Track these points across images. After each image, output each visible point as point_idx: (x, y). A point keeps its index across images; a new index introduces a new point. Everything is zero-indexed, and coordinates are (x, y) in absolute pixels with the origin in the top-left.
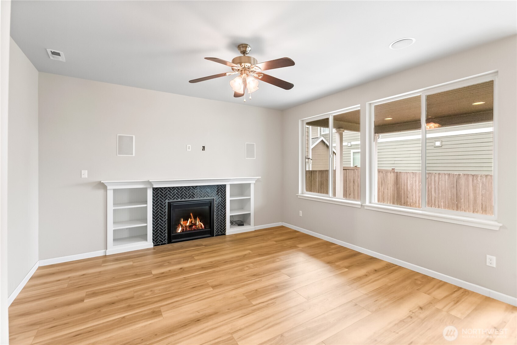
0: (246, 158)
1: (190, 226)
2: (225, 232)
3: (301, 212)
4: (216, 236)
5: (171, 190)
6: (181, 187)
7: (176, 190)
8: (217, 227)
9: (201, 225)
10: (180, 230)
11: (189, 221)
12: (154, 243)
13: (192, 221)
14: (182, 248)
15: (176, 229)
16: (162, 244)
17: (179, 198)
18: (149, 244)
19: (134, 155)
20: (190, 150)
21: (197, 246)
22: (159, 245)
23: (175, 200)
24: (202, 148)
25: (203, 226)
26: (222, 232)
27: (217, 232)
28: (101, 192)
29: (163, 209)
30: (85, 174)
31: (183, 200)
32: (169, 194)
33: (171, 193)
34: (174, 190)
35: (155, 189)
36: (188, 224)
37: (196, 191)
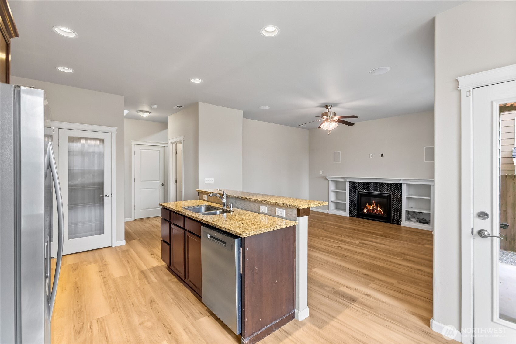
0: (425, 161)
1: (373, 210)
2: (400, 223)
4: (392, 223)
5: (359, 184)
6: (366, 182)
7: (363, 184)
8: (393, 216)
9: (381, 211)
10: (366, 211)
11: (372, 206)
12: (349, 215)
13: (374, 207)
15: (363, 210)
16: (354, 217)
17: (364, 190)
18: (346, 214)
19: (340, 162)
20: (372, 157)
22: (352, 216)
23: (362, 191)
24: (381, 155)
25: (382, 212)
26: (398, 221)
27: (393, 220)
28: (327, 181)
29: (355, 195)
30: (322, 172)
31: (367, 191)
32: (358, 186)
33: (359, 186)
34: (361, 184)
35: (350, 182)
36: (371, 208)
37: (376, 186)
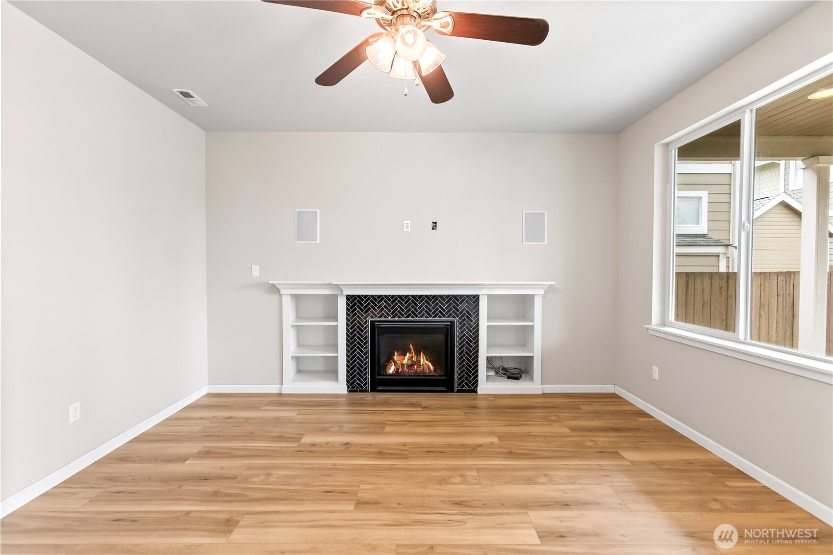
0: (524, 243)
1: (410, 366)
2: (476, 387)
3: (656, 369)
4: (459, 391)
5: (376, 300)
6: (393, 296)
7: (385, 301)
8: (459, 375)
9: (428, 366)
10: (392, 369)
11: (406, 357)
12: (348, 387)
13: (412, 357)
14: (386, 403)
15: (385, 367)
16: (361, 391)
17: (389, 315)
18: (340, 387)
19: (318, 241)
20: (409, 230)
21: (412, 405)
22: (356, 391)
23: (383, 319)
24: (431, 225)
25: (432, 368)
26: (470, 385)
27: (459, 385)
28: (276, 297)
29: (362, 331)
30: (256, 270)
31: (396, 319)
32: (372, 307)
33: (376, 305)
34: (380, 301)
35: (349, 298)
36: (405, 361)
37: (419, 305)
